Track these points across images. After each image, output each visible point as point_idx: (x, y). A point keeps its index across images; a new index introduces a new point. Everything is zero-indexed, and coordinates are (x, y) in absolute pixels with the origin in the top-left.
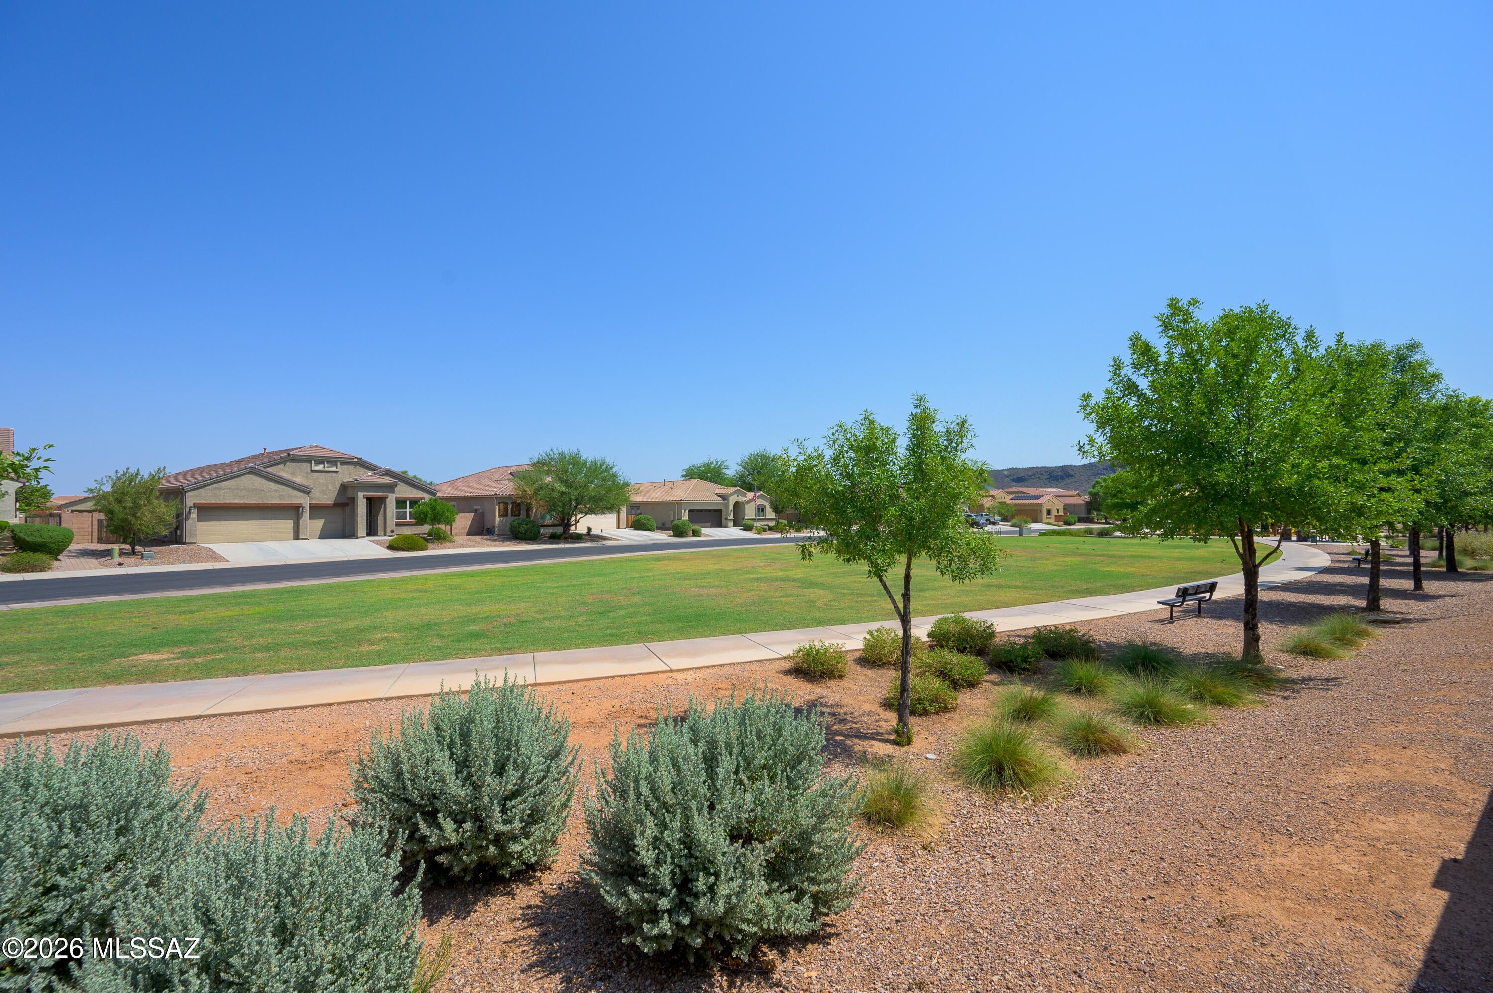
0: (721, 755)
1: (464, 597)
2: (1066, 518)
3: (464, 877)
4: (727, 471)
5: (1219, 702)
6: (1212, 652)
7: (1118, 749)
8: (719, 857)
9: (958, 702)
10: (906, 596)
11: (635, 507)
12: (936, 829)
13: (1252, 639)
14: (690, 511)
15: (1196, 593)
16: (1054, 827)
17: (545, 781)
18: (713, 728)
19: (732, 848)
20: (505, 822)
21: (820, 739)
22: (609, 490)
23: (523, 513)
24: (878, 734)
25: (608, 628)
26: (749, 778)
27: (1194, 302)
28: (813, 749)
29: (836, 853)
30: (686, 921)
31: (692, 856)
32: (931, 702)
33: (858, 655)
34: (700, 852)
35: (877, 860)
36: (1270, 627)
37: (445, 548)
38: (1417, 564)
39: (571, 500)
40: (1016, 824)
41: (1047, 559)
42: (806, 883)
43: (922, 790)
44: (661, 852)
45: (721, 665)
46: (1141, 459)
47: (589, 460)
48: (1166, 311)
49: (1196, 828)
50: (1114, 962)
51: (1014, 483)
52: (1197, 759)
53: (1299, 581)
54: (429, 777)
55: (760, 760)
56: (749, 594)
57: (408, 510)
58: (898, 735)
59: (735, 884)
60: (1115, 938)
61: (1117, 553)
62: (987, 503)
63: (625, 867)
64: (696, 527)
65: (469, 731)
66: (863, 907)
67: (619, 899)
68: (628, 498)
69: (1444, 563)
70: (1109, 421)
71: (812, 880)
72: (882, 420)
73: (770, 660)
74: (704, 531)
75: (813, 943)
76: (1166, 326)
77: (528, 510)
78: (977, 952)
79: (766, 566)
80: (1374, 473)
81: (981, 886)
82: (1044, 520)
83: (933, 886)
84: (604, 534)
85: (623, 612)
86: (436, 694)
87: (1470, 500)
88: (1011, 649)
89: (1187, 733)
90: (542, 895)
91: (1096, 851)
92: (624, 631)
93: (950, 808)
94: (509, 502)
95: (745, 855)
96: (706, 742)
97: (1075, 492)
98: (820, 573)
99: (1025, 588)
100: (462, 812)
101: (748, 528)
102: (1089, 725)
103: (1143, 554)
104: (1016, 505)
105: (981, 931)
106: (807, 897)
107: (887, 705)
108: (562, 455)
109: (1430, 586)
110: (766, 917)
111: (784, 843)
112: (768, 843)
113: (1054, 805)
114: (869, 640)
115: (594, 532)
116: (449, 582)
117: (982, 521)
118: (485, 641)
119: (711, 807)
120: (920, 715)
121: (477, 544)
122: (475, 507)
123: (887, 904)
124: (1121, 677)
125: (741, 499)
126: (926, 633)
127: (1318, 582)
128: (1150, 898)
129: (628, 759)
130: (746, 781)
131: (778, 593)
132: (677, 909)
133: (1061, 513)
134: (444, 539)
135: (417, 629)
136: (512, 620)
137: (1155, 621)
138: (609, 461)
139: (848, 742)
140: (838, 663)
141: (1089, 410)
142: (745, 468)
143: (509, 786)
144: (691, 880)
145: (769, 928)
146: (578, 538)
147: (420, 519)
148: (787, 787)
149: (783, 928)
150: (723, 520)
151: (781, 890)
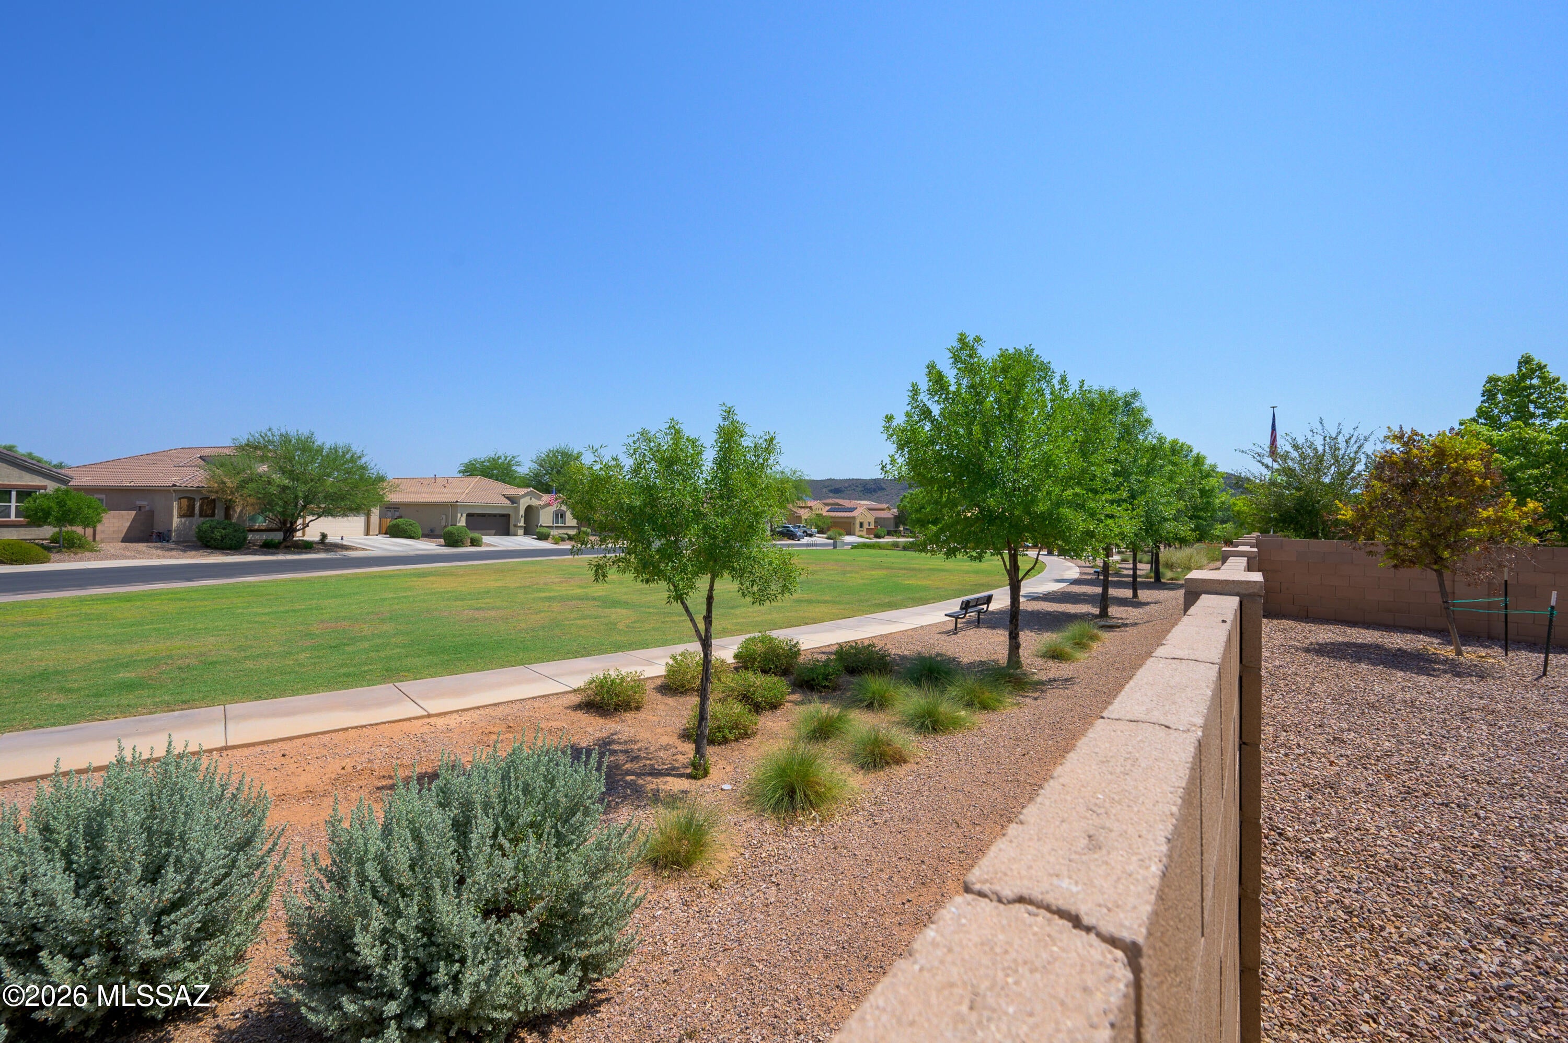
0: (476, 817)
1: (110, 632)
2: (876, 531)
3: (83, 1033)
4: (519, 469)
5: (985, 707)
6: (985, 659)
7: (899, 759)
8: (468, 940)
9: (759, 727)
10: (708, 619)
11: (392, 509)
12: (725, 864)
13: (1014, 646)
14: (468, 515)
15: (976, 606)
16: (838, 844)
17: (227, 880)
18: (469, 787)
19: (483, 926)
20: (158, 945)
21: (598, 786)
22: (355, 486)
23: (219, 514)
24: (673, 769)
25: (342, 665)
26: (511, 840)
27: (978, 339)
28: (589, 798)
29: (611, 909)
30: (420, 1024)
31: (433, 944)
32: (731, 729)
33: (659, 682)
34: (444, 937)
35: (660, 908)
36: (1030, 634)
37: (81, 560)
38: (1135, 576)
39: (296, 497)
40: (802, 847)
41: (857, 573)
42: (574, 950)
43: (713, 824)
44: (391, 946)
45: (495, 705)
46: (932, 481)
47: (327, 446)
48: (956, 344)
49: (953, 828)
50: (872, 969)
51: (831, 495)
52: (963, 762)
53: (1055, 592)
54: (25, 902)
55: (527, 816)
56: (538, 617)
57: (13, 504)
58: (695, 768)
59: (485, 969)
60: (875, 945)
61: (917, 566)
62: (805, 514)
63: (342, 974)
64: (475, 535)
65: (101, 826)
66: (641, 962)
67: (330, 1014)
68: (383, 498)
69: (1153, 575)
70: (908, 442)
71: (581, 945)
72: (689, 431)
73: (557, 694)
74: (486, 539)
75: (580, 1015)
76: (956, 359)
77: (228, 508)
78: (751, 987)
79: (562, 582)
80: (1100, 503)
81: (762, 917)
82: (857, 533)
83: (715, 926)
84: (345, 543)
85: (366, 645)
86: (43, 777)
87: (1167, 525)
88: (813, 668)
89: (958, 739)
90: (216, 1032)
91: (869, 862)
92: (366, 668)
93: (740, 839)
94: (197, 497)
95: (500, 932)
96: (460, 803)
97: (885, 506)
98: (624, 590)
99: (834, 602)
100: (83, 943)
101: (542, 537)
102: (876, 739)
103: (939, 567)
104: (832, 517)
105: (757, 964)
106: (574, 965)
107: (685, 736)
108: (286, 439)
109: (1143, 595)
110: (524, 997)
111: (551, 910)
112: (529, 914)
113: (840, 823)
114: (672, 666)
115: (330, 539)
116: (86, 609)
117: (799, 533)
118: (145, 693)
119: (461, 881)
120: (720, 744)
121: (142, 555)
122: (139, 503)
123: (665, 954)
124: (907, 690)
125: (535, 502)
126: (732, 655)
127: (1069, 593)
128: (909, 901)
129: (351, 837)
130: (506, 844)
131: (573, 615)
132: (410, 1012)
133: (872, 526)
134: (81, 547)
135: (20, 681)
136: (193, 661)
137: (943, 633)
138: (356, 449)
139: (641, 782)
140: (635, 693)
141: (891, 432)
142: (541, 465)
143: (167, 896)
144: (431, 973)
145: (526, 1009)
146: (307, 547)
147: (36, 518)
148: (555, 846)
149: (543, 1006)
150: (512, 527)
151: (545, 962)
